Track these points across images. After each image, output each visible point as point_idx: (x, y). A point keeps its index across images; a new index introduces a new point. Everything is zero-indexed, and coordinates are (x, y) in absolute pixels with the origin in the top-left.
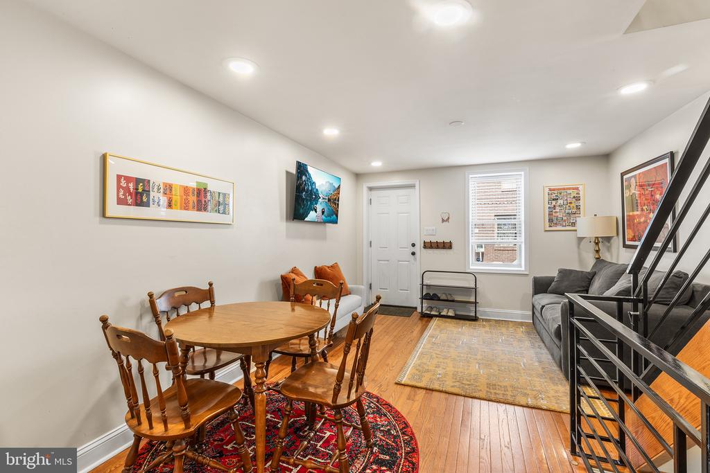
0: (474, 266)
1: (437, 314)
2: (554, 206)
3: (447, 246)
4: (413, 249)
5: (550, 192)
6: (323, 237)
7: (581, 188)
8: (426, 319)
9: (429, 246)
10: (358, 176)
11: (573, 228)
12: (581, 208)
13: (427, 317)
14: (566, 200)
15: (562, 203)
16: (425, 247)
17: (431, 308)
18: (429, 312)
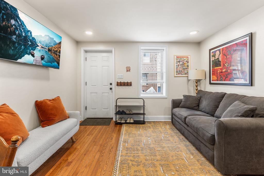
0: (143, 95)
1: (124, 122)
2: (179, 65)
3: (129, 84)
4: (111, 86)
5: (177, 58)
6: (47, 78)
7: (189, 57)
8: (118, 126)
9: (120, 84)
10: (78, 43)
11: (186, 76)
12: (189, 66)
13: (119, 124)
14: (183, 62)
15: (182, 64)
16: (117, 85)
17: (121, 119)
18: (120, 122)
